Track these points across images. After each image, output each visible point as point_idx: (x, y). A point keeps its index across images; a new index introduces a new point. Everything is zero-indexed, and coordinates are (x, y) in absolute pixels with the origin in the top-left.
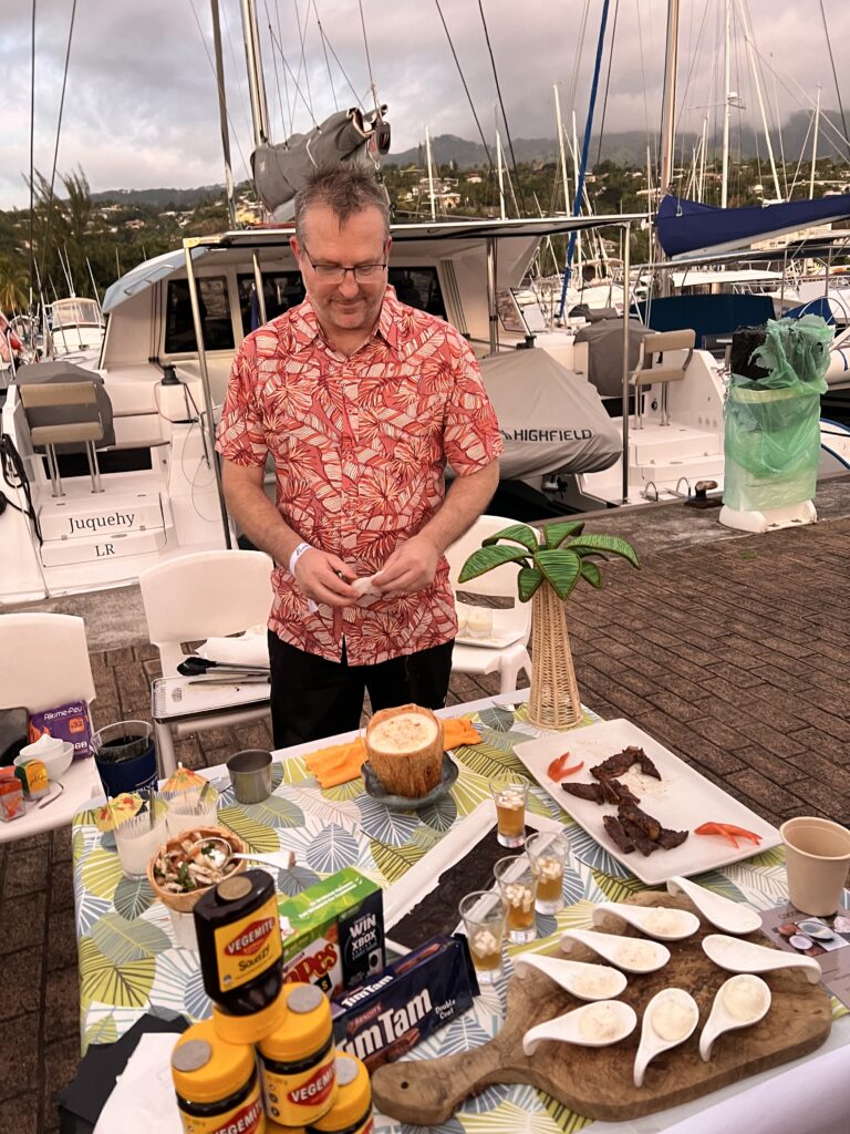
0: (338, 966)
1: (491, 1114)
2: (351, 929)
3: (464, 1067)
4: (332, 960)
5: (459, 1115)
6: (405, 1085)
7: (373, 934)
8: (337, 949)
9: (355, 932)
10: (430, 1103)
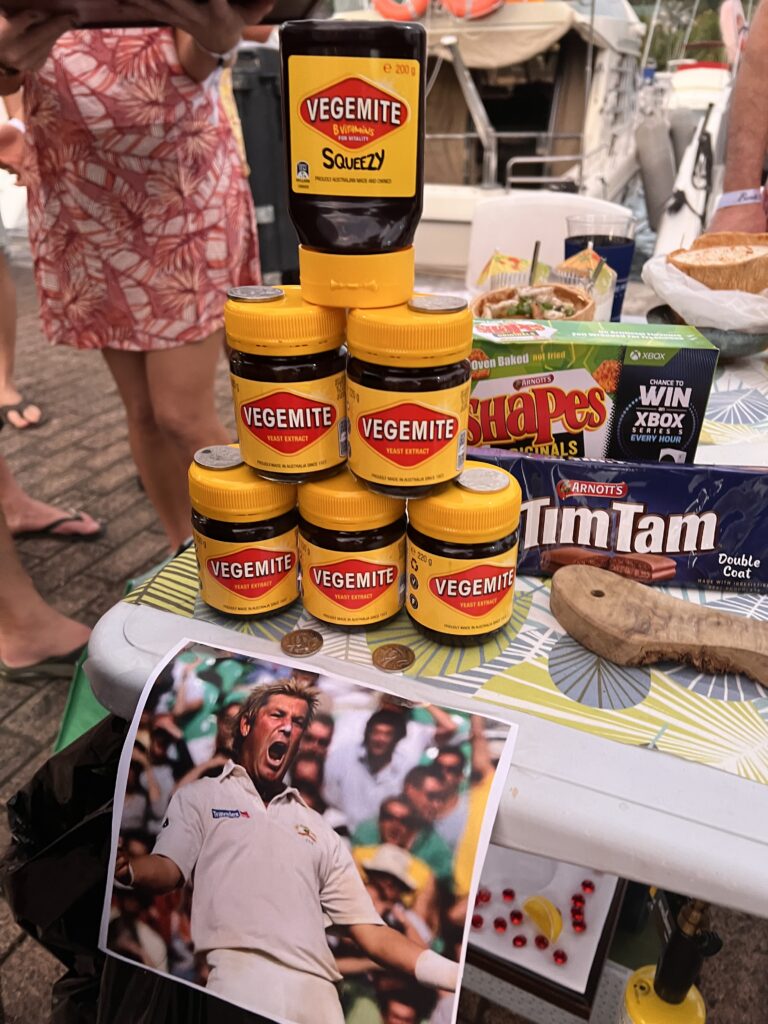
0: (604, 431)
1: (711, 703)
2: (643, 388)
3: (704, 624)
4: (596, 418)
5: (655, 673)
6: (599, 594)
7: (679, 419)
8: (608, 404)
9: (648, 397)
10: (615, 626)
